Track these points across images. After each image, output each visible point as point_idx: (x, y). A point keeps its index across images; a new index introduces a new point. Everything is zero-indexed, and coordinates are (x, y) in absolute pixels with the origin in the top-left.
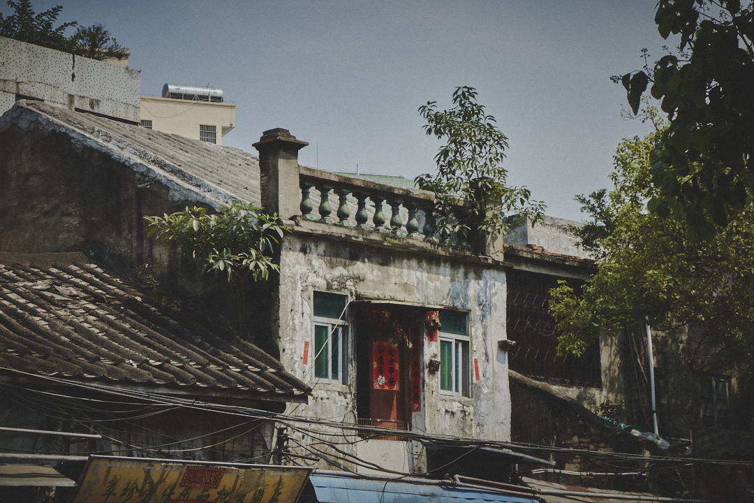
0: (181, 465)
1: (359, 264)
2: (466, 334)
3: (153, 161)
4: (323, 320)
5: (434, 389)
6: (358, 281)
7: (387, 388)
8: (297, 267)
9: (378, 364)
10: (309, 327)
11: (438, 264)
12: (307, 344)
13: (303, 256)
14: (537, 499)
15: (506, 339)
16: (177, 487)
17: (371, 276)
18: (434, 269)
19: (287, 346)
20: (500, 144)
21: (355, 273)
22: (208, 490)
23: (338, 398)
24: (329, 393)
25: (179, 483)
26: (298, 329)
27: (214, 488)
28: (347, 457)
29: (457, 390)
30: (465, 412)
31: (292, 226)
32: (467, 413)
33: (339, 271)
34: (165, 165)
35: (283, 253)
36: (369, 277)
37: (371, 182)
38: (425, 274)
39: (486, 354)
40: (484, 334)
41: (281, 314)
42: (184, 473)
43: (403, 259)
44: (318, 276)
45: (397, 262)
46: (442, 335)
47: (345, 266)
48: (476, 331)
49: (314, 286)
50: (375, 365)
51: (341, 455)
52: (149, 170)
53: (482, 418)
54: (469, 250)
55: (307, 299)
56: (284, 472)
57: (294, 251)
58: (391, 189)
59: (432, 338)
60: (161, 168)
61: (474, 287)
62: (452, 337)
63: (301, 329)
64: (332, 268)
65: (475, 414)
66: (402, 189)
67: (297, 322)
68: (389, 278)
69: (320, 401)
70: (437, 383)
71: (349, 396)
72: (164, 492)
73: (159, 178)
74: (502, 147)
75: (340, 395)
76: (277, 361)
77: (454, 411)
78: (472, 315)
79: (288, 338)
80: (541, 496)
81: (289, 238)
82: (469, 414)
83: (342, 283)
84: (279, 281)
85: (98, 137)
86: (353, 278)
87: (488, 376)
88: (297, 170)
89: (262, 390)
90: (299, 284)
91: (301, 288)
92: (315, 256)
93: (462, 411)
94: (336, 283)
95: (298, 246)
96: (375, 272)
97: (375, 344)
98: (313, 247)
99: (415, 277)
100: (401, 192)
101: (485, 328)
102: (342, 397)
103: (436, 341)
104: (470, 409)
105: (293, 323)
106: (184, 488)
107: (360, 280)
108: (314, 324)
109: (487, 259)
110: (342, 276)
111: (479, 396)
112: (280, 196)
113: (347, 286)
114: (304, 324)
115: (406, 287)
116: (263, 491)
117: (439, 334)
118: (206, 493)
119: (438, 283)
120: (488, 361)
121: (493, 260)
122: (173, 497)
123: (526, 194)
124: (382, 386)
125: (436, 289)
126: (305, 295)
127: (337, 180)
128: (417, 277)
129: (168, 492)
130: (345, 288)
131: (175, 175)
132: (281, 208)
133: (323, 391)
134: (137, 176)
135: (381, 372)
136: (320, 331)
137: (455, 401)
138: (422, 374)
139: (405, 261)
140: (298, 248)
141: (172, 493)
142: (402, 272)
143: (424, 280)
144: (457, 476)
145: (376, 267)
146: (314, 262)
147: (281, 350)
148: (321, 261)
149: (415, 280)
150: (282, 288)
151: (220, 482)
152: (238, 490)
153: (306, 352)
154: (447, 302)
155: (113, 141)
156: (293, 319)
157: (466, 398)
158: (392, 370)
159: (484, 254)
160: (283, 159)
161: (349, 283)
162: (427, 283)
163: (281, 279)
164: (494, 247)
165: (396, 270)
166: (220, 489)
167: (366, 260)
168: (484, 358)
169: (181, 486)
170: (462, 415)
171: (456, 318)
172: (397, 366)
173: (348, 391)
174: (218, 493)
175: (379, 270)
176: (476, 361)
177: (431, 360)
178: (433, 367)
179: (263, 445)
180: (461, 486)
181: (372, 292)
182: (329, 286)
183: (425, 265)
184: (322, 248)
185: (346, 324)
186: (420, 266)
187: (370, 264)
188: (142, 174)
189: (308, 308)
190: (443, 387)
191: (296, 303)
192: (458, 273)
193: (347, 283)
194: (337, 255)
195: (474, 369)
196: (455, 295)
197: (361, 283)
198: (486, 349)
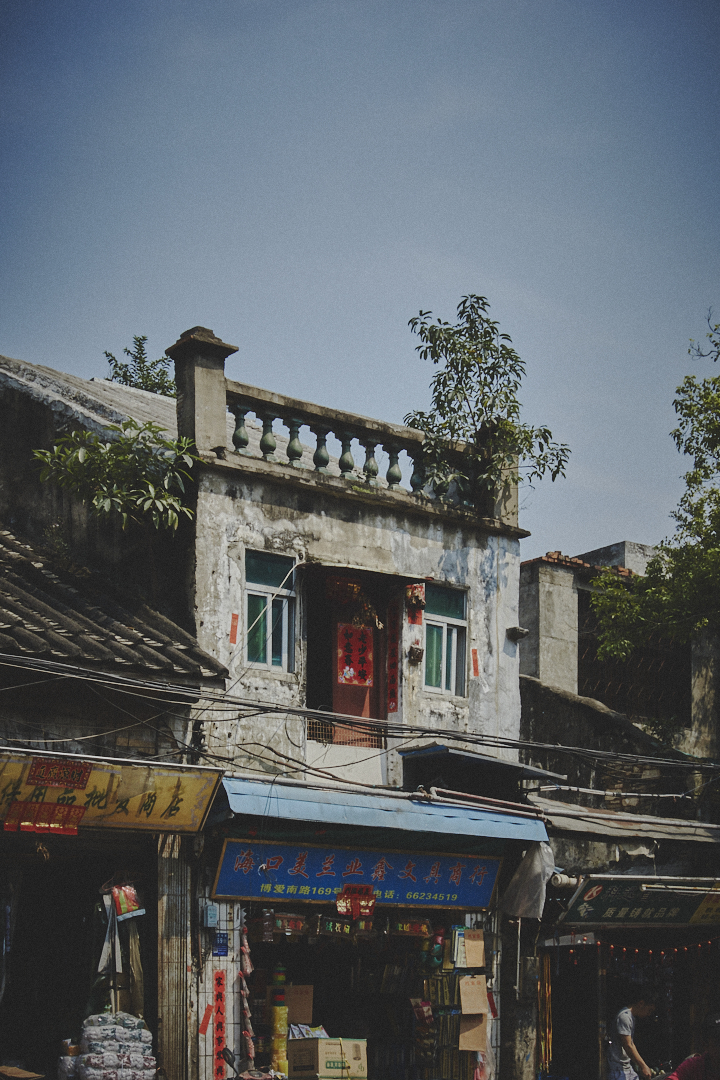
0: (24, 755)
1: (312, 517)
2: (463, 617)
3: (74, 398)
4: (258, 589)
5: (415, 684)
6: (310, 540)
7: (355, 682)
8: (222, 515)
9: (344, 651)
10: (239, 595)
11: (426, 526)
12: (235, 617)
13: (231, 502)
14: (542, 819)
15: (517, 625)
16: (23, 785)
17: (330, 534)
18: (420, 531)
19: (207, 618)
20: (515, 371)
21: (307, 529)
22: (71, 791)
23: (279, 687)
24: (267, 681)
25: (25, 779)
26: (222, 597)
27: (79, 788)
28: (291, 763)
29: (448, 687)
30: (457, 714)
31: (211, 458)
32: (460, 716)
33: (283, 525)
34: (87, 401)
35: (201, 494)
36: (327, 535)
37: (331, 410)
38: (407, 537)
39: (489, 644)
40: (488, 619)
41: (198, 576)
42: (29, 766)
43: (376, 515)
44: (252, 529)
45: (367, 519)
46: (427, 617)
47: (292, 519)
48: (476, 614)
49: (247, 543)
50: (340, 653)
51: (284, 760)
52: (67, 407)
53: (480, 723)
54: (471, 509)
55: (235, 559)
56: (183, 772)
57: (218, 493)
58: (361, 421)
59: (414, 619)
60: (82, 405)
61: (475, 557)
62: (442, 621)
63: (226, 598)
64: (273, 520)
65: (471, 717)
66: (377, 423)
67: (221, 587)
68: (355, 538)
69: (254, 691)
70: (420, 677)
71: (295, 687)
72: (4, 791)
73: (76, 416)
74: (518, 375)
75: (282, 685)
76: (189, 636)
77: (442, 712)
78: (471, 594)
79: (208, 608)
80: (546, 817)
81: (211, 476)
82: (463, 717)
83: (288, 541)
84: (195, 533)
85: (23, 376)
86: (303, 536)
87: (490, 671)
88: (223, 384)
89: (155, 667)
90: (225, 538)
91: (228, 544)
92: (249, 502)
93: (453, 714)
94: (278, 540)
95: (224, 488)
96: (336, 530)
97: (341, 626)
98: (245, 490)
99: (392, 540)
100: (376, 426)
101: (489, 611)
102: (286, 688)
103: (421, 624)
104: (466, 711)
105: (216, 589)
106: (34, 787)
107: (314, 539)
108: (247, 592)
109: (494, 523)
110: (287, 532)
111: (478, 695)
112: (197, 418)
113: (295, 546)
114: (232, 590)
115: (379, 552)
116: (154, 795)
117: (424, 615)
118: (71, 795)
119: (425, 550)
120: (491, 652)
121: (502, 524)
122: (19, 798)
123: (546, 435)
124: (350, 680)
125: (421, 557)
126: (233, 553)
127: (282, 403)
128: (395, 540)
129: (10, 790)
130: (292, 547)
131: (96, 412)
132: (199, 434)
133: (258, 679)
134: (56, 417)
135: (348, 662)
136: (255, 602)
137: (444, 700)
138: (399, 664)
139: (379, 518)
140: (224, 491)
141: (16, 792)
142: (375, 532)
143: (405, 545)
144: (433, 789)
145: (336, 522)
146: (247, 511)
147: (198, 623)
148: (256, 509)
149: (393, 544)
150: (200, 543)
151: (87, 780)
152: (115, 793)
153: (234, 628)
154: (438, 576)
155: (38, 379)
156: (215, 584)
157: (461, 698)
158: (363, 661)
159: (492, 516)
160: (202, 366)
161: (298, 543)
162: (409, 550)
163: (198, 530)
164: (505, 508)
165: (366, 529)
166: (89, 789)
167: (323, 513)
168: (486, 648)
169: (28, 783)
170: (454, 718)
171: (450, 597)
172: (370, 657)
173: (294, 680)
174: (88, 796)
175: (341, 527)
176: (475, 652)
177: (411, 648)
178: (415, 657)
179: (172, 743)
180: (438, 801)
181: (330, 555)
182: (268, 543)
183: (407, 525)
184: (258, 493)
185: (293, 594)
186: (400, 527)
187: (329, 518)
188: (60, 414)
189: (238, 571)
190: (428, 682)
191: (220, 562)
192: (453, 538)
193: (295, 542)
194: (281, 504)
195: (472, 662)
196: (449, 567)
197: (315, 543)
198: (489, 638)
